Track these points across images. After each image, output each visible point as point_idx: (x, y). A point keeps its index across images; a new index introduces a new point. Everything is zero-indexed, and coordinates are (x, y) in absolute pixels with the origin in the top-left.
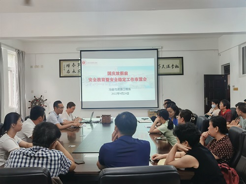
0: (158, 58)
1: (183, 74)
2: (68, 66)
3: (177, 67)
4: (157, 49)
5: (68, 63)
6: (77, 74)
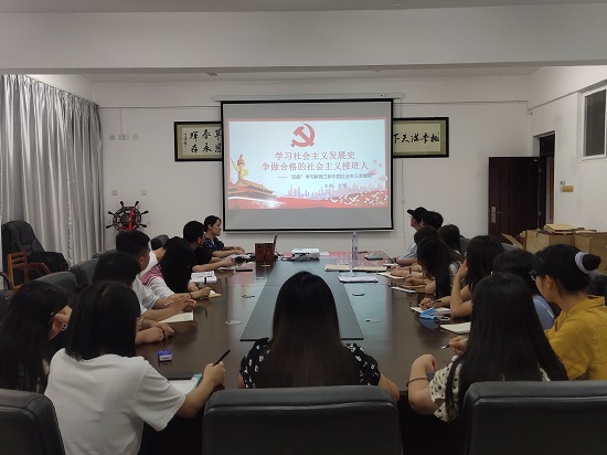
0: (394, 120)
1: (447, 155)
2: (194, 135)
3: (434, 138)
4: (391, 100)
6: (213, 153)
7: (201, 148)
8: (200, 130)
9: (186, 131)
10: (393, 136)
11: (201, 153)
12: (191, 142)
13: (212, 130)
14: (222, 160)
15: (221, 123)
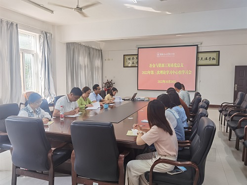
0: (198, 52)
1: (219, 65)
2: (129, 59)
3: (213, 59)
4: (197, 45)
5: (129, 57)
8: (131, 57)
9: (127, 57)
10: (197, 58)
11: (131, 65)
12: (128, 61)
13: (135, 57)
14: (138, 67)
15: (138, 55)
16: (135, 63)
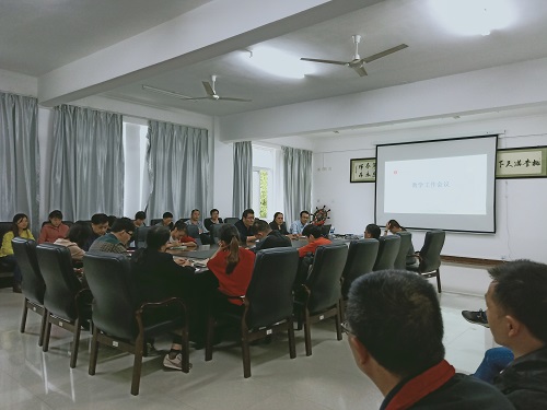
0: (498, 150)
2: (361, 167)
3: (535, 163)
4: (497, 135)
5: (360, 163)
6: (372, 178)
7: (364, 174)
8: (365, 163)
9: (357, 164)
10: (498, 163)
11: (364, 178)
12: (359, 171)
13: (371, 163)
14: (375, 182)
15: (376, 158)
16: (371, 173)
